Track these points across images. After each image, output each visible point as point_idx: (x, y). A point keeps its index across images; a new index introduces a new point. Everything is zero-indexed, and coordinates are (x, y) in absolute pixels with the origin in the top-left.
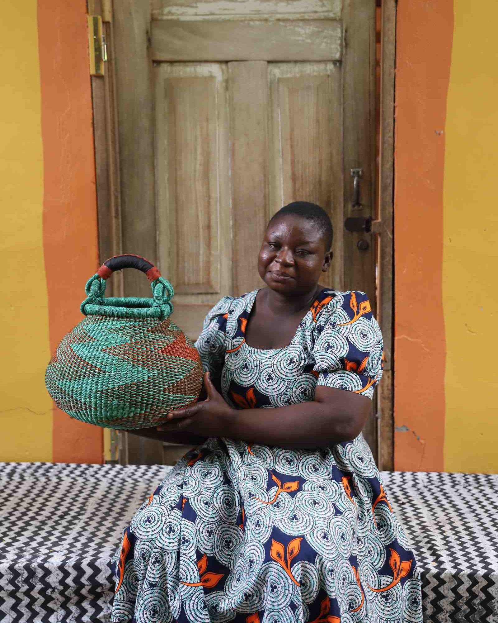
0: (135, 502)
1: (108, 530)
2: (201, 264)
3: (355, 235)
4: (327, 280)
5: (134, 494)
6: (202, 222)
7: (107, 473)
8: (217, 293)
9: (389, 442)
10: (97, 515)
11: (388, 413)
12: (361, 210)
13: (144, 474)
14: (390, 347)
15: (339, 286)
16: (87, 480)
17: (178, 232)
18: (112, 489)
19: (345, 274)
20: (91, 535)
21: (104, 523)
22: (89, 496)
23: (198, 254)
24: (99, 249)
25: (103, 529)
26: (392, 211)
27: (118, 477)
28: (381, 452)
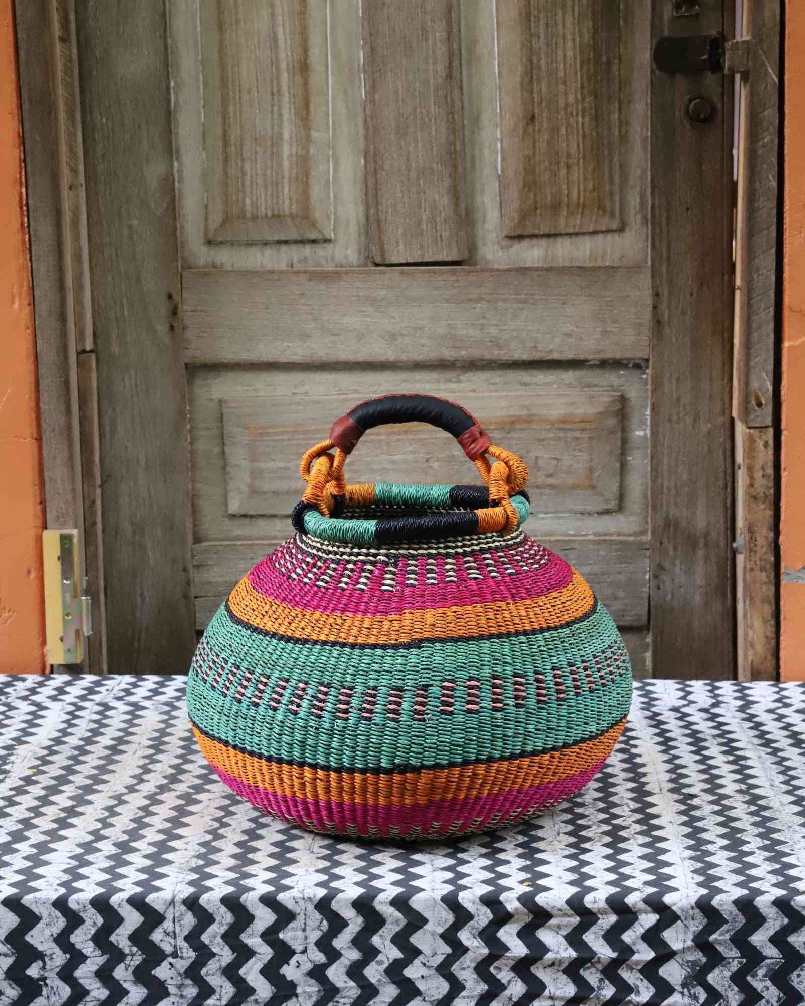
0: (135, 753)
1: (63, 815)
2: (286, 164)
3: (681, 83)
4: (608, 204)
5: (133, 734)
6: (284, 56)
7: (61, 691)
8: (326, 241)
9: (768, 609)
10: (36, 782)
11: (764, 535)
12: (697, 16)
13: (156, 692)
14: (771, 368)
15: (639, 217)
16: (11, 708)
17: (224, 83)
18: (75, 725)
19: (653, 189)
20: (20, 826)
21: (53, 798)
22: (19, 741)
23: (276, 141)
24: (22, 121)
25: (51, 812)
26: (778, 11)
27: (92, 700)
28: (746, 635)
